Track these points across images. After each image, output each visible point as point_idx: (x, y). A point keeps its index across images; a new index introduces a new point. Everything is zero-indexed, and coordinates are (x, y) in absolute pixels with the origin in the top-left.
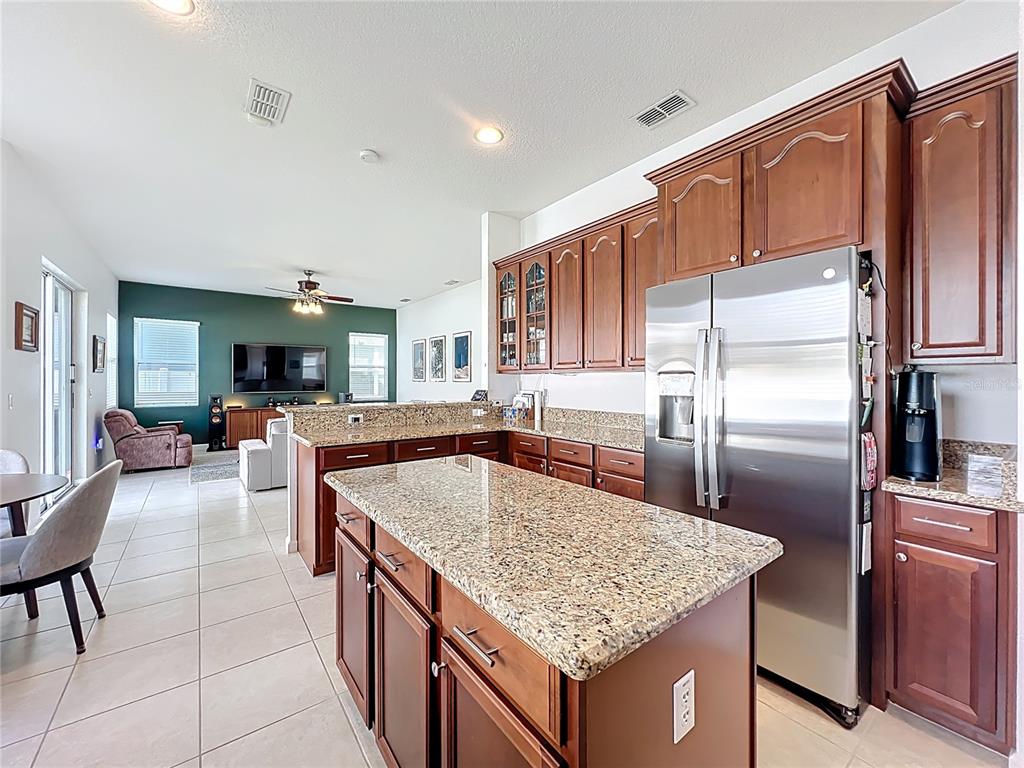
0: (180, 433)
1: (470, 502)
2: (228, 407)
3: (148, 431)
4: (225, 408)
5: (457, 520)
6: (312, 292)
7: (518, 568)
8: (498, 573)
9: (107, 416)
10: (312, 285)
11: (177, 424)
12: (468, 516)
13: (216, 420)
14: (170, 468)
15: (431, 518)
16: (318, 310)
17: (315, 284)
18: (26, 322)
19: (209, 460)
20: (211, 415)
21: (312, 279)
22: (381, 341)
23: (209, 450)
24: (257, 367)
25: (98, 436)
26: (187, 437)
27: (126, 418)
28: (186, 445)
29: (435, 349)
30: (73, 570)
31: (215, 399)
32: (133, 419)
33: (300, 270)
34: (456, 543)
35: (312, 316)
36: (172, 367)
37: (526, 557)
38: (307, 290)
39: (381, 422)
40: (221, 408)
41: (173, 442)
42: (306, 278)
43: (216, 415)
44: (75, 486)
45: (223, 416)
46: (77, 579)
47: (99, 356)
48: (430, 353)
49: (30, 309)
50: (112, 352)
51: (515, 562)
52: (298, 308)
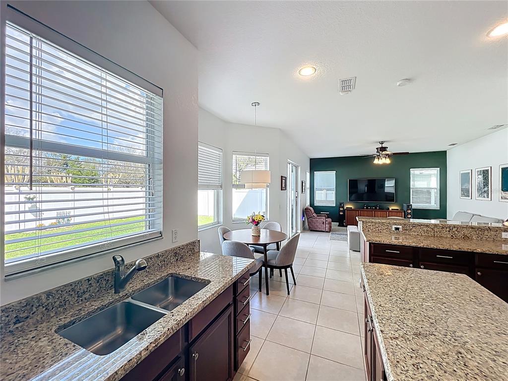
0: (328, 218)
1: (430, 314)
2: (347, 208)
3: (318, 216)
4: (345, 208)
5: (410, 322)
6: (384, 153)
7: (423, 375)
8: (406, 368)
9: (306, 209)
10: (383, 149)
11: (327, 214)
12: (420, 323)
13: (341, 213)
14: (324, 232)
15: (395, 312)
16: (388, 161)
17: (385, 148)
18: (283, 181)
19: (338, 231)
20: (340, 211)
21: (384, 145)
22: (435, 172)
23: (339, 226)
24: (363, 188)
25: (303, 216)
26: (330, 220)
27: (311, 211)
28: (330, 224)
29: (480, 176)
30: (288, 266)
31: (341, 204)
32: (313, 211)
33: (377, 142)
34: (397, 335)
35: (384, 165)
36: (328, 190)
37: (436, 372)
38: (381, 152)
39: (414, 232)
40: (343, 207)
41: (324, 221)
42: (380, 146)
43: (341, 211)
44: (297, 233)
45: (344, 211)
46: (289, 270)
47: (304, 188)
48: (477, 180)
49: (284, 177)
50: (308, 185)
51: (424, 370)
52: (376, 161)
